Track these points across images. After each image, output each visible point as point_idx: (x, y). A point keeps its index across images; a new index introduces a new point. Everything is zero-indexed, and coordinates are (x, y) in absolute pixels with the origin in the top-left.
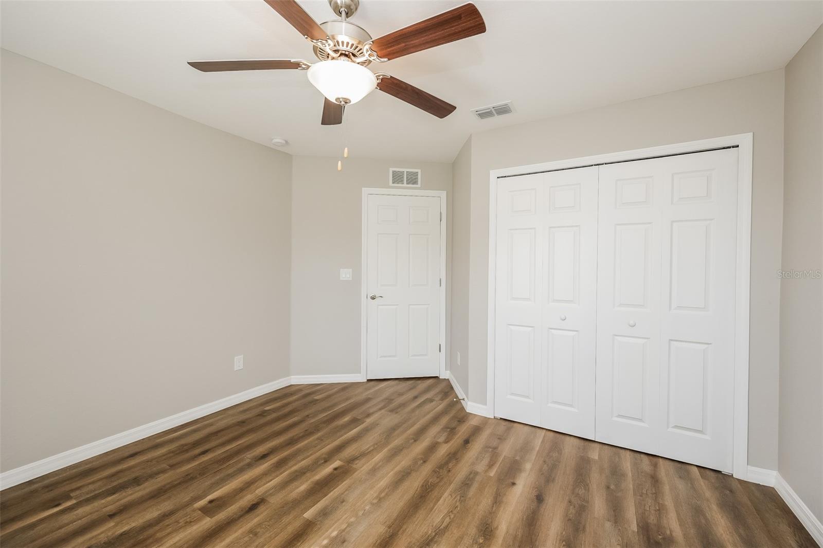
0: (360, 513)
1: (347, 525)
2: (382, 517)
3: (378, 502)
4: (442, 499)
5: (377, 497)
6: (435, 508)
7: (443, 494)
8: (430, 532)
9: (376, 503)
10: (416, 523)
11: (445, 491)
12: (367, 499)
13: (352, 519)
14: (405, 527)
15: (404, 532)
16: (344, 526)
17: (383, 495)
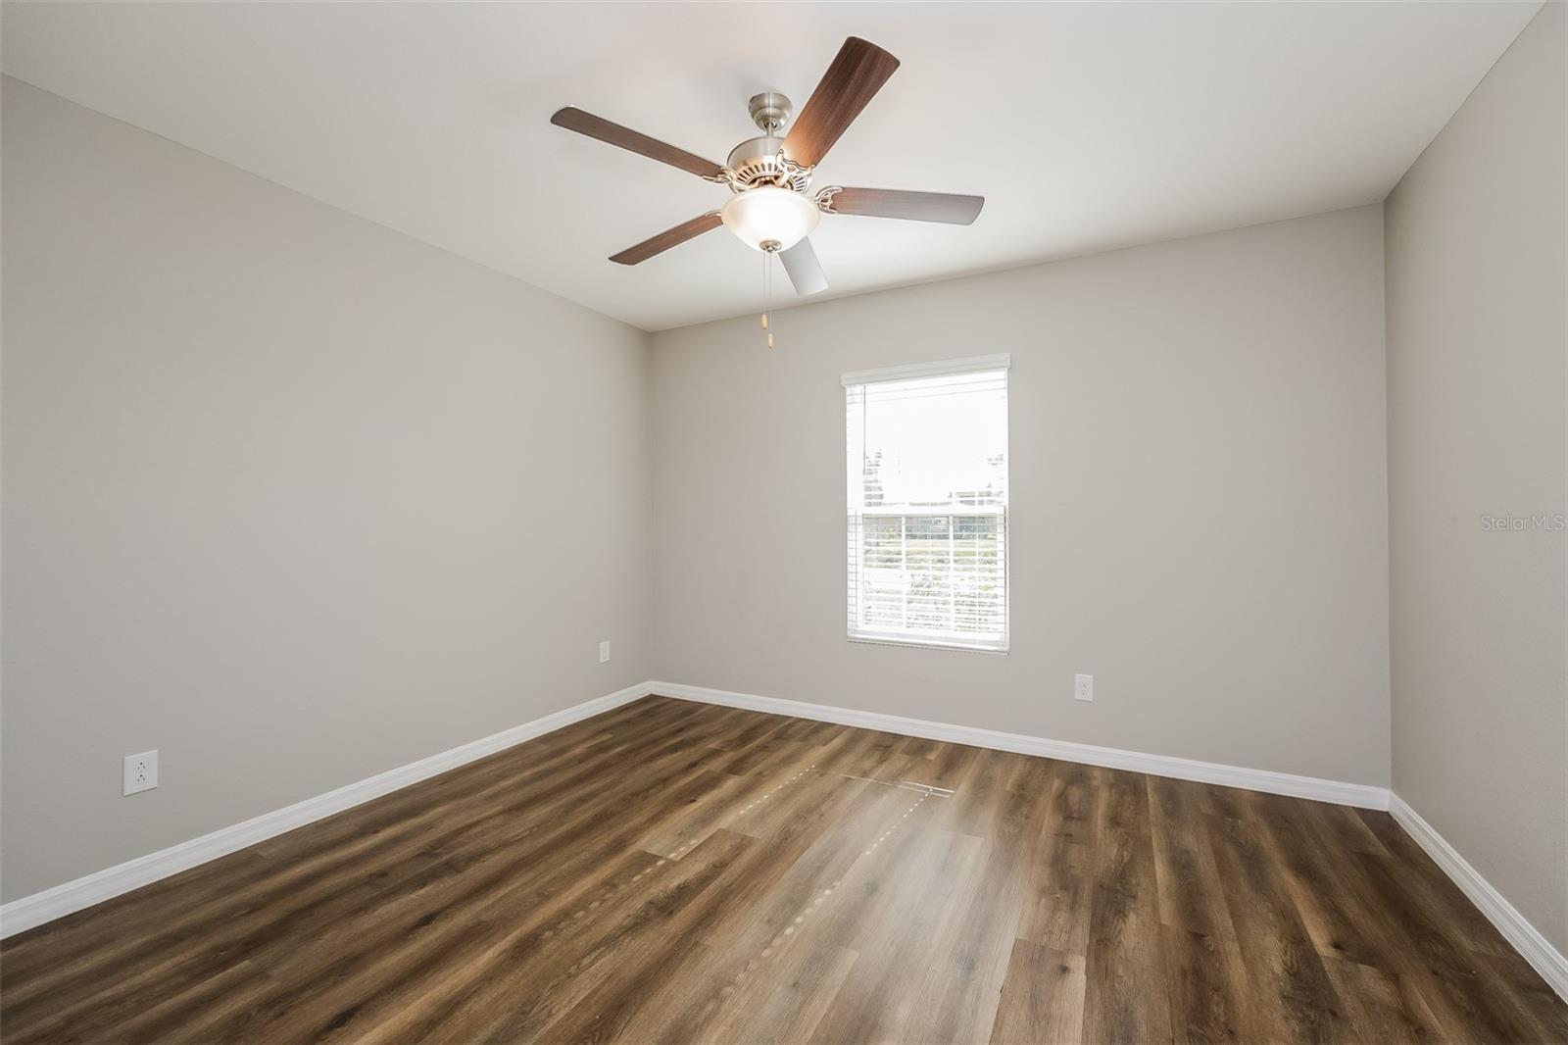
0: (753, 966)
1: (773, 943)
2: (710, 959)
3: (721, 989)
4: (573, 1006)
5: (722, 1000)
6: (599, 983)
7: (568, 1016)
8: (627, 940)
9: (725, 986)
10: (647, 953)
11: (560, 1024)
12: (745, 992)
13: (766, 953)
14: (669, 946)
15: (672, 939)
16: (777, 941)
17: (710, 1007)
